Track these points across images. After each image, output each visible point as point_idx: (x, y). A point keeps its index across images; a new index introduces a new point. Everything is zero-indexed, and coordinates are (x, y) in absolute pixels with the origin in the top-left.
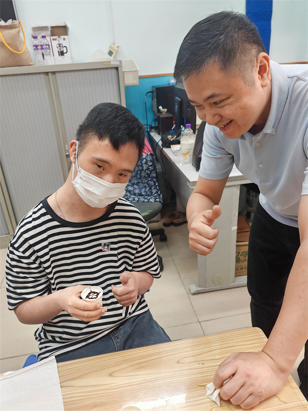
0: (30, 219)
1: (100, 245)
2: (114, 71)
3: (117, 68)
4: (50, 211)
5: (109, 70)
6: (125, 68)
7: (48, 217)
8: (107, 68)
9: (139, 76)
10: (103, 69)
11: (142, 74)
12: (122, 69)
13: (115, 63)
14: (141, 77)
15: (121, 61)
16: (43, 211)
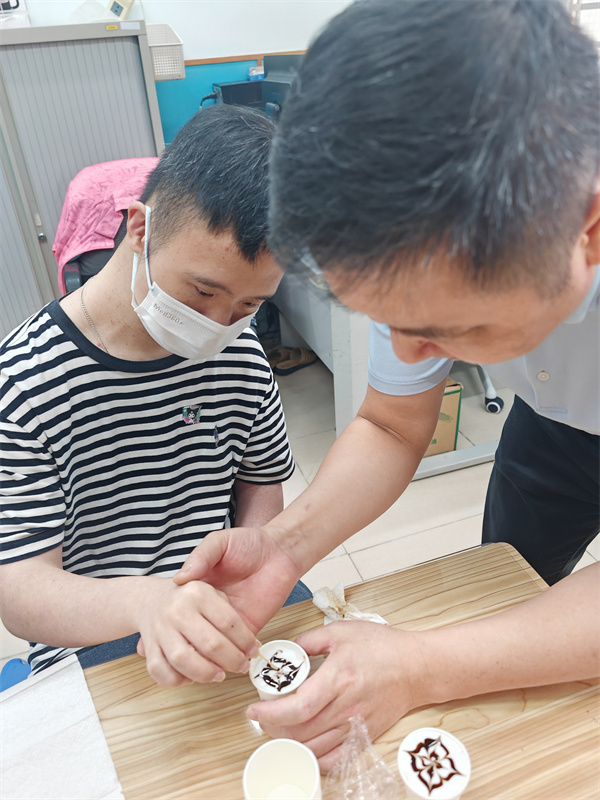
0: (26, 350)
1: (179, 411)
2: (129, 45)
3: (135, 39)
4: (70, 331)
5: (118, 44)
6: (152, 39)
7: (69, 346)
8: (113, 39)
9: (186, 62)
10: (105, 39)
11: (191, 55)
12: (146, 41)
13: (128, 27)
14: (189, 65)
15: (142, 23)
16: (55, 331)
